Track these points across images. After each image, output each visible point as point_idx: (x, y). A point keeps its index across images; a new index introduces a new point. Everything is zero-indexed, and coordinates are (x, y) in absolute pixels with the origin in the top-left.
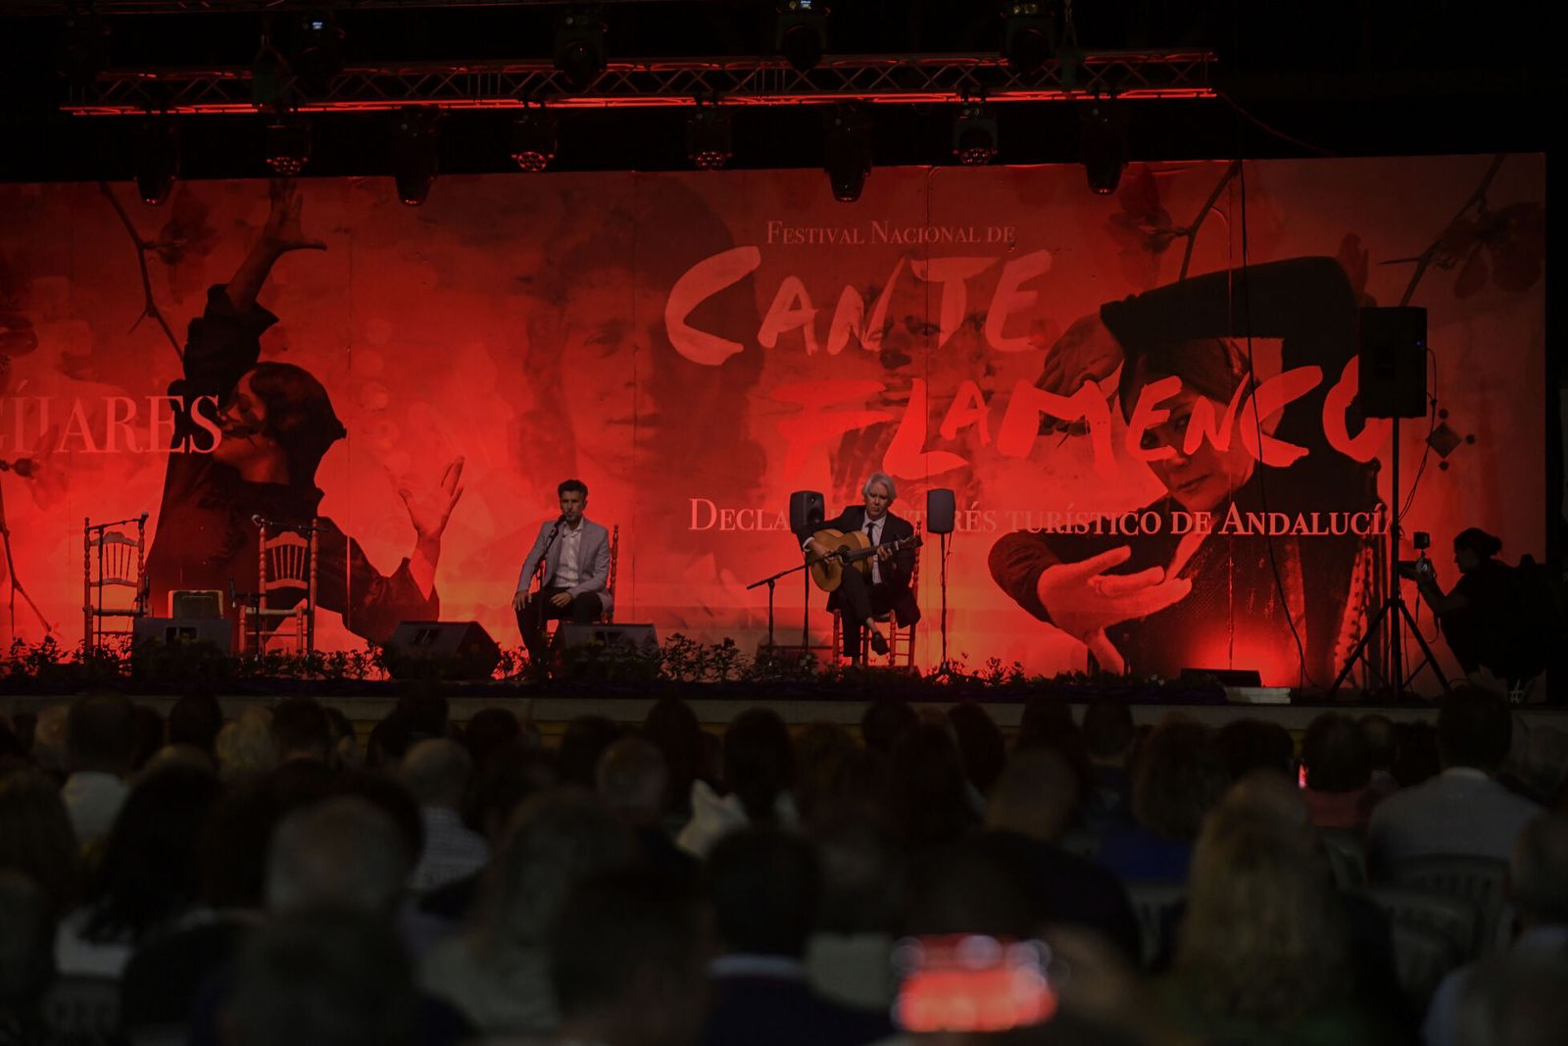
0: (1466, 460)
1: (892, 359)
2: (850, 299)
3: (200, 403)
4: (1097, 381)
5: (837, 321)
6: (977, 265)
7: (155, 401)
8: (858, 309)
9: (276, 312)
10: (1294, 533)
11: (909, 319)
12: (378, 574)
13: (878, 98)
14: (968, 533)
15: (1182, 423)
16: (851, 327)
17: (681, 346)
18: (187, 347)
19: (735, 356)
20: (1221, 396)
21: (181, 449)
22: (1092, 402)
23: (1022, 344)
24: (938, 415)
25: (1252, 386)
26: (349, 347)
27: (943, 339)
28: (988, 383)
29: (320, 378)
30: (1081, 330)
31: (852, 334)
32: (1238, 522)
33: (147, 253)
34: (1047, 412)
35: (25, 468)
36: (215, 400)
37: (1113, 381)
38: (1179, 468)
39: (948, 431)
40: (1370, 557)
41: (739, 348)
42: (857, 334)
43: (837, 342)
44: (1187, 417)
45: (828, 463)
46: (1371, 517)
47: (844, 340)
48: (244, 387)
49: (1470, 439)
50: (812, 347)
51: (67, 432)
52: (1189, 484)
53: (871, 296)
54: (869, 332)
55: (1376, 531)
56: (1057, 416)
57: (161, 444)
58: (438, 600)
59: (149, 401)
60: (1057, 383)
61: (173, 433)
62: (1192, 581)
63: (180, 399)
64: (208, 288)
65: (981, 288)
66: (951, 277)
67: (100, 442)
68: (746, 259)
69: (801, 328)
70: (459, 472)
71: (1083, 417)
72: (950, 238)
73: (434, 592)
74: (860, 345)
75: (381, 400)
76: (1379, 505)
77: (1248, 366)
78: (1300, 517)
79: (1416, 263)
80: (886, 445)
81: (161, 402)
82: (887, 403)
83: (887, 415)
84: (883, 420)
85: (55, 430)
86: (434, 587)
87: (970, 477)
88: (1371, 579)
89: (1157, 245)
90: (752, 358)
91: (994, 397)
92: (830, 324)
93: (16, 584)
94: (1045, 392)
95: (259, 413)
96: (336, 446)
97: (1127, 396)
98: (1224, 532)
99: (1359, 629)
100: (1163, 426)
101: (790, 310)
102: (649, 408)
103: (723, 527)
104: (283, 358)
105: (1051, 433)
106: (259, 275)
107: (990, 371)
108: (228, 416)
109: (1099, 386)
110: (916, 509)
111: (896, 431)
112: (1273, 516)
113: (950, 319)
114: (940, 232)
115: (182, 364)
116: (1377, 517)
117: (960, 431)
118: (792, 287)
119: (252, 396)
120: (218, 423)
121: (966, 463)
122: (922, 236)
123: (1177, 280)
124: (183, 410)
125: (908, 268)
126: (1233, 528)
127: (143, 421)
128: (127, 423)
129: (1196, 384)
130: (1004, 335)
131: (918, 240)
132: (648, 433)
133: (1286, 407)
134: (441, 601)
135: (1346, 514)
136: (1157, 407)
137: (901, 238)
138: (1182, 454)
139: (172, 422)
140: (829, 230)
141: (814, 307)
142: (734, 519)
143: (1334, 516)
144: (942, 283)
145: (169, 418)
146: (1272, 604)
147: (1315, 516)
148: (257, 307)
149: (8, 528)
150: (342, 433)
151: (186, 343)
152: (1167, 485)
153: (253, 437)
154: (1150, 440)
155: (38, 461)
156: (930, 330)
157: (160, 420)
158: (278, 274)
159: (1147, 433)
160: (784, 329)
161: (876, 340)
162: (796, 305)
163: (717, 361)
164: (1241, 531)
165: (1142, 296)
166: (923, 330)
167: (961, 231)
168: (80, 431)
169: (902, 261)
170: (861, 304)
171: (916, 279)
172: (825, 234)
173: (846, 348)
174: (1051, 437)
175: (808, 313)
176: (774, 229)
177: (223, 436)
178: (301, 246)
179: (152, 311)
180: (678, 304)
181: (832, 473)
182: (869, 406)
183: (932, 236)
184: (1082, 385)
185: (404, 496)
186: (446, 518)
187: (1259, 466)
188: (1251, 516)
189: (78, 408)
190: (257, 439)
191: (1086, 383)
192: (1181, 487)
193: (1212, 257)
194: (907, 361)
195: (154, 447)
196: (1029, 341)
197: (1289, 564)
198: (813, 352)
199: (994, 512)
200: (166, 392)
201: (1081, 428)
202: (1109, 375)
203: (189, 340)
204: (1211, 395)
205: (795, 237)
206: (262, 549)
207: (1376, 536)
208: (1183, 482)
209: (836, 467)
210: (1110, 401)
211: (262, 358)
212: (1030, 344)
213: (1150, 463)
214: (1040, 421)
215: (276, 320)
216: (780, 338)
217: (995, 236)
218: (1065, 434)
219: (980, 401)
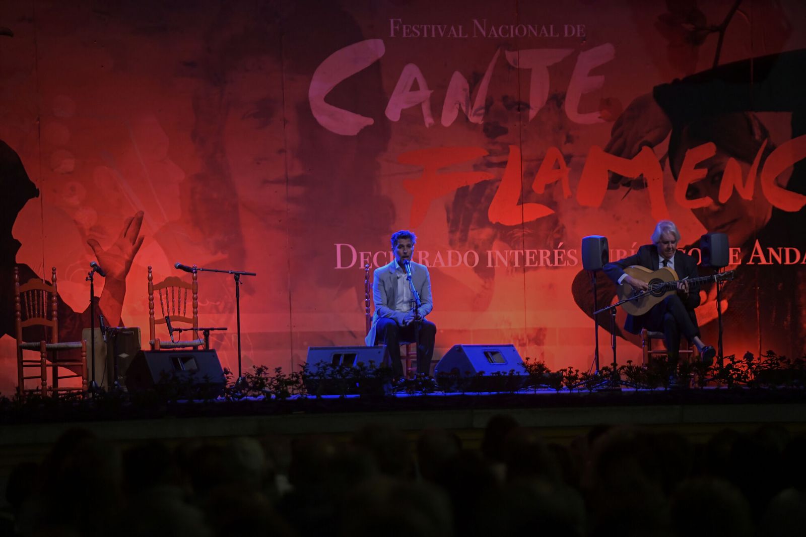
2: (458, 82)
4: (651, 145)
5: (448, 101)
6: (558, 55)
8: (465, 90)
11: (505, 98)
12: (72, 311)
15: (717, 178)
16: (460, 105)
17: (323, 120)
19: (367, 128)
20: (746, 157)
22: (648, 163)
23: (594, 118)
25: (770, 149)
26: (38, 119)
27: (532, 114)
30: (639, 106)
31: (460, 110)
32: (761, 255)
34: (613, 171)
37: (663, 147)
41: (370, 121)
42: (464, 108)
43: (448, 118)
44: (721, 174)
47: (454, 115)
50: (429, 121)
52: (723, 226)
53: (474, 80)
54: (474, 109)
60: (621, 148)
62: (728, 302)
65: (561, 73)
66: (537, 64)
68: (373, 49)
69: (419, 106)
70: (139, 224)
71: (642, 175)
72: (535, 34)
73: (121, 324)
74: (467, 119)
75: (69, 165)
82: (490, 165)
83: (492, 174)
84: (488, 179)
86: (121, 320)
89: (696, 40)
90: (381, 130)
91: (573, 159)
92: (442, 103)
94: (612, 156)
96: (31, 202)
97: (675, 157)
98: (750, 263)
100: (703, 181)
101: (410, 91)
102: (297, 171)
105: (617, 188)
107: (569, 139)
109: (653, 151)
111: (498, 187)
112: (787, 250)
113: (537, 98)
114: (527, 28)
117: (548, 187)
118: (411, 72)
122: (514, 31)
123: (710, 67)
125: (503, 56)
126: (757, 260)
129: (727, 148)
130: (580, 111)
131: (510, 35)
132: (298, 190)
133: (795, 165)
136: (698, 166)
137: (497, 33)
140: (439, 27)
141: (430, 89)
142: (371, 260)
144: (530, 70)
146: (789, 318)
150: (35, 193)
152: (707, 227)
154: (693, 192)
156: (522, 106)
159: (690, 187)
160: (406, 107)
161: (479, 115)
162: (415, 87)
163: (352, 131)
164: (763, 262)
165: (685, 79)
166: (517, 107)
167: (544, 28)
169: (499, 51)
170: (467, 86)
171: (511, 66)
172: (436, 29)
173: (456, 122)
175: (424, 93)
176: (395, 25)
180: (319, 86)
181: (448, 221)
183: (521, 32)
184: (640, 150)
185: (92, 245)
186: (129, 264)
187: (775, 211)
188: (771, 250)
191: (643, 148)
192: (717, 229)
193: (738, 48)
194: (505, 131)
196: (599, 115)
197: (802, 287)
198: (430, 124)
199: (575, 251)
202: (661, 141)
205: (412, 31)
208: (719, 223)
209: (451, 216)
210: (662, 162)
212: (599, 117)
213: (693, 210)
214: (609, 179)
216: (403, 113)
217: (570, 32)
218: (629, 188)
219: (562, 162)
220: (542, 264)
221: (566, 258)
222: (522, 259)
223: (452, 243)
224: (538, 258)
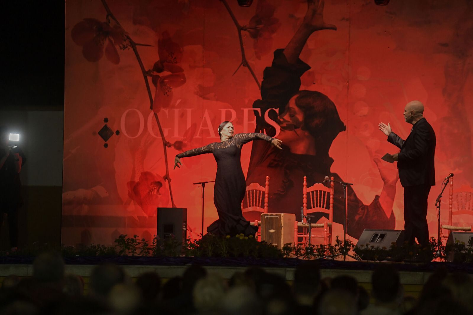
3: (269, 111)
7: (246, 111)
9: (309, 64)
12: (362, 203)
18: (262, 82)
26: (348, 82)
29: (332, 99)
33: (242, 32)
35: (179, 146)
36: (277, 111)
48: (292, 103)
51: (201, 128)
58: (395, 218)
59: (243, 111)
61: (255, 128)
63: (259, 110)
64: (274, 51)
73: (392, 214)
75: (365, 111)
81: (249, 111)
85: (194, 126)
86: (392, 211)
95: (300, 117)
96: (341, 135)
104: (313, 88)
106: (301, 43)
108: (283, 119)
115: (260, 91)
119: (296, 109)
120: (279, 123)
124: (260, 116)
127: (240, 121)
134: (396, 219)
139: (254, 122)
145: (253, 120)
148: (299, 60)
149: (170, 177)
151: (262, 80)
153: (297, 130)
155: (186, 142)
157: (248, 121)
158: (310, 44)
168: (207, 127)
177: (281, 130)
178: (323, 28)
179: (245, 63)
185: (377, 162)
189: (206, 115)
190: (299, 131)
200: (252, 106)
203: (264, 79)
206: (305, 192)
211: (302, 88)
215: (310, 68)
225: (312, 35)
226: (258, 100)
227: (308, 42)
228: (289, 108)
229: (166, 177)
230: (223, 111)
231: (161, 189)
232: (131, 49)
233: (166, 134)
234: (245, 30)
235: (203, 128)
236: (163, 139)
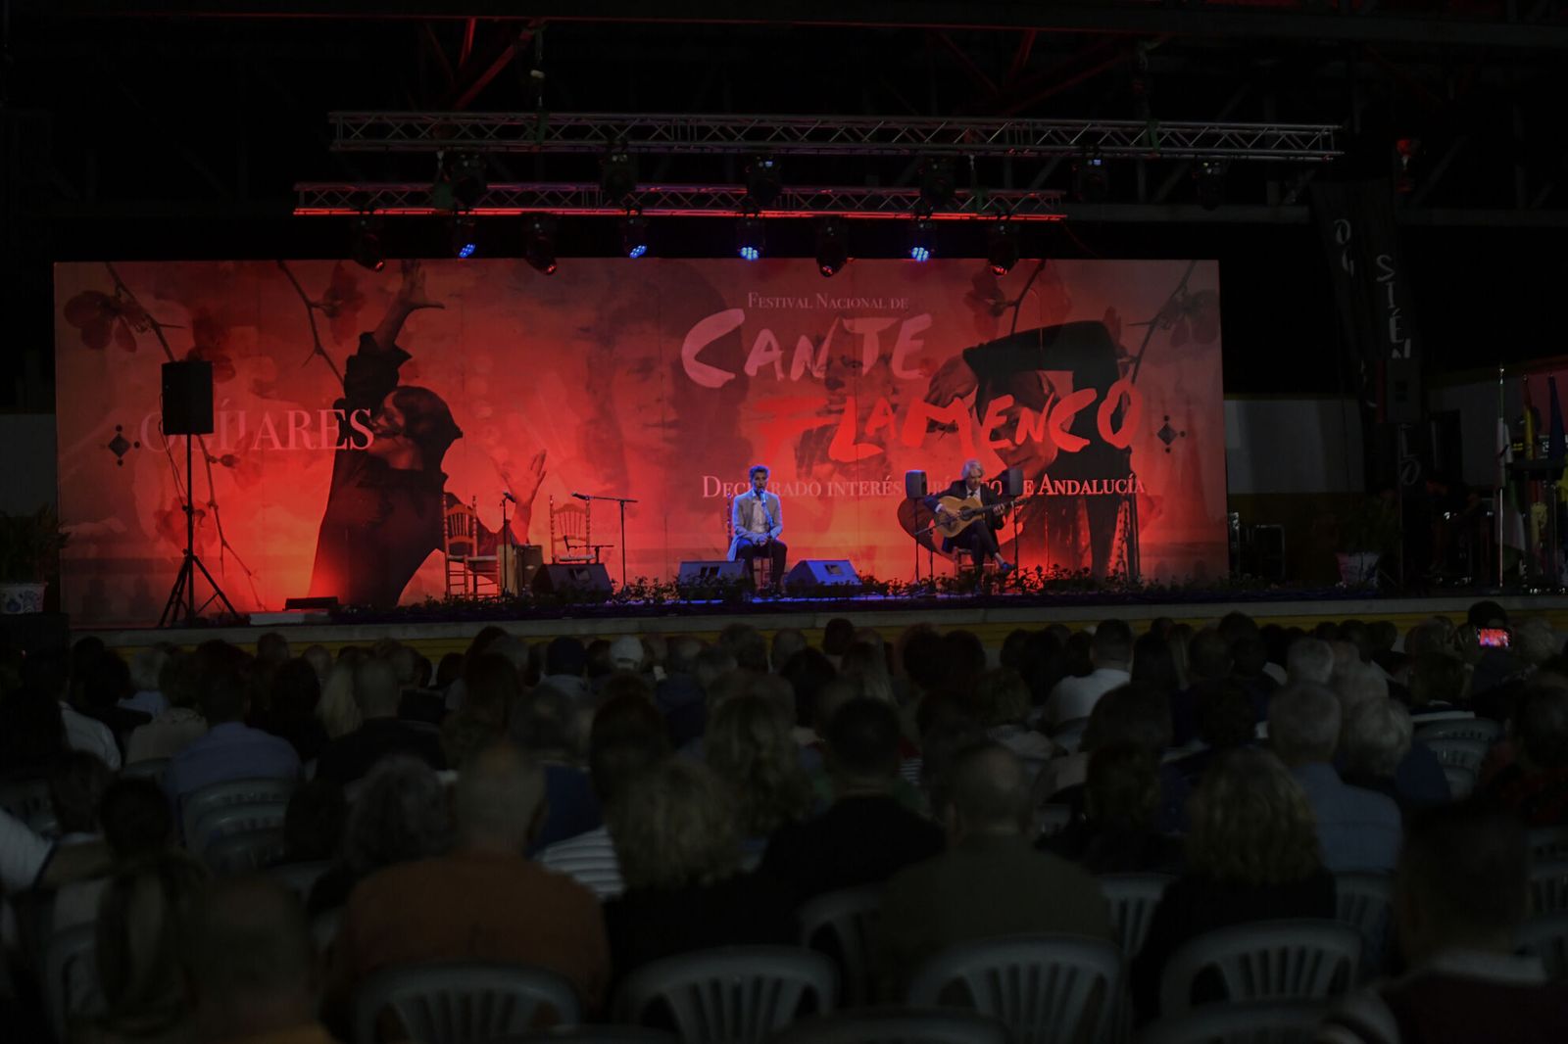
0: (1179, 446)
1: (832, 384)
2: (804, 344)
3: (357, 415)
4: (962, 398)
5: (795, 360)
6: (886, 323)
7: (324, 413)
8: (810, 350)
9: (409, 351)
10: (1082, 493)
11: (843, 357)
12: (488, 531)
13: (851, 215)
14: (885, 497)
15: (1014, 424)
16: (806, 363)
17: (692, 374)
18: (346, 376)
19: (729, 381)
20: (1037, 408)
21: (344, 447)
22: (959, 410)
23: (915, 374)
24: (864, 420)
25: (1055, 402)
26: (462, 375)
27: (865, 370)
28: (894, 399)
29: (443, 397)
30: (951, 365)
31: (806, 368)
32: (1049, 487)
33: (313, 309)
34: (931, 417)
35: (228, 461)
36: (368, 413)
37: (972, 398)
38: (1014, 452)
39: (870, 430)
40: (1128, 507)
41: (732, 376)
42: (809, 365)
43: (796, 373)
44: (1017, 420)
45: (793, 453)
46: (1127, 482)
47: (802, 370)
48: (388, 403)
49: (1183, 434)
50: (780, 376)
51: (260, 436)
52: (1019, 463)
53: (817, 343)
54: (819, 364)
55: (1130, 491)
56: (937, 419)
57: (330, 443)
59: (319, 413)
60: (937, 399)
61: (338, 435)
62: (1024, 525)
63: (342, 412)
64: (359, 334)
65: (888, 338)
66: (869, 330)
67: (285, 442)
68: (735, 317)
69: (772, 364)
70: (543, 460)
71: (954, 421)
72: (867, 306)
74: (811, 374)
75: (487, 412)
76: (1131, 475)
77: (1052, 389)
78: (1086, 482)
79: (1148, 326)
80: (830, 440)
82: (830, 412)
83: (832, 419)
84: (829, 424)
85: (250, 435)
87: (884, 460)
88: (1128, 521)
89: (996, 312)
90: (741, 383)
91: (899, 408)
92: (791, 361)
93: (224, 543)
94: (929, 405)
95: (400, 421)
96: (456, 442)
97: (980, 407)
98: (1041, 493)
99: (1122, 551)
100: (1003, 426)
101: (765, 351)
102: (672, 417)
103: (725, 495)
104: (415, 383)
105: (934, 431)
106: (398, 324)
107: (895, 391)
108: (377, 423)
110: (851, 481)
111: (837, 430)
112: (1070, 482)
113: (869, 357)
114: (861, 301)
115: (343, 387)
116: (1130, 482)
117: (878, 430)
118: (766, 336)
119: (395, 410)
120: (371, 428)
121: (881, 451)
122: (850, 304)
123: (1009, 334)
124: (344, 419)
125: (841, 325)
126: (1045, 491)
127: (315, 427)
128: (304, 429)
129: (1022, 400)
130: (904, 368)
131: (846, 306)
132: (672, 433)
133: (1076, 414)
135: (1113, 481)
136: (999, 414)
137: (836, 304)
138: (1014, 444)
139: (336, 428)
141: (781, 349)
142: (732, 490)
143: (1105, 481)
144: (862, 336)
145: (335, 425)
146: (1071, 538)
147: (1095, 482)
148: (396, 349)
149: (217, 503)
150: (460, 435)
151: (345, 372)
152: (1007, 464)
153: (397, 438)
154: (995, 435)
155: (238, 456)
156: (857, 364)
157: (328, 426)
158: (409, 326)
159: (993, 431)
160: (762, 364)
161: (821, 371)
162: (769, 348)
163: (718, 385)
164: (1051, 492)
165: (988, 344)
166: (853, 365)
167: (874, 301)
168: (269, 434)
169: (837, 320)
170: (812, 348)
171: (847, 333)
172: (787, 301)
173: (804, 375)
174: (933, 434)
175: (777, 353)
176: (753, 297)
177: (374, 437)
178: (424, 305)
179: (319, 350)
180: (690, 348)
181: (796, 458)
182: (819, 414)
183: (855, 303)
184: (952, 400)
185: (505, 477)
186: (534, 493)
187: (1060, 451)
188: (1057, 482)
189: (267, 419)
190: (400, 439)
191: (954, 399)
192: (1014, 465)
193: (1029, 321)
194: (842, 385)
195: (324, 445)
196: (920, 372)
197: (1080, 513)
198: (781, 379)
199: (900, 483)
200: (331, 406)
201: (953, 428)
202: (969, 393)
203: (347, 370)
204: (1031, 407)
205: (766, 303)
207: (1131, 494)
208: (1016, 461)
209: (799, 454)
210: (970, 410)
211: (401, 383)
212: (920, 374)
213: (995, 450)
214: (928, 423)
215: (410, 357)
216: (759, 369)
217: (895, 305)
218: (942, 432)
219: (890, 412)
220: (873, 492)
221: (892, 488)
222: (857, 489)
223: (799, 476)
224: (869, 488)
225: (411, 315)
226: (341, 400)
227: (406, 323)
228: (385, 411)
229: (211, 504)
230: (292, 415)
231: (204, 520)
232: (153, 332)
233: (208, 447)
234: (317, 306)
235: (264, 437)
236: (205, 452)
